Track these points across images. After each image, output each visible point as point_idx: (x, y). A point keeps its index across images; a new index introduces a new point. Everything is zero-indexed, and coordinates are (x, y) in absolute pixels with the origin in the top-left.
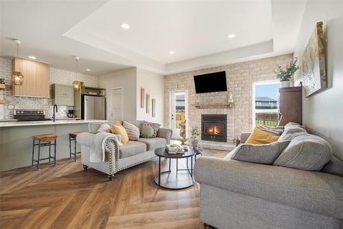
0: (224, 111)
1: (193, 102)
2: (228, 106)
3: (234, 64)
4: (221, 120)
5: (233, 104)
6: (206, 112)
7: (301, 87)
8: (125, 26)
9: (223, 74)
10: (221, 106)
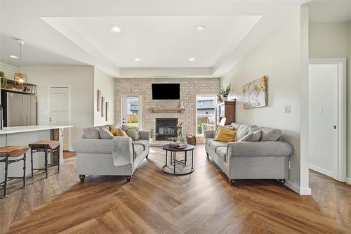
0: (175, 116)
1: (147, 107)
2: (179, 112)
3: (183, 79)
4: (172, 123)
5: (184, 110)
6: (160, 116)
7: (235, 102)
8: (116, 29)
9: (178, 85)
10: (173, 111)
